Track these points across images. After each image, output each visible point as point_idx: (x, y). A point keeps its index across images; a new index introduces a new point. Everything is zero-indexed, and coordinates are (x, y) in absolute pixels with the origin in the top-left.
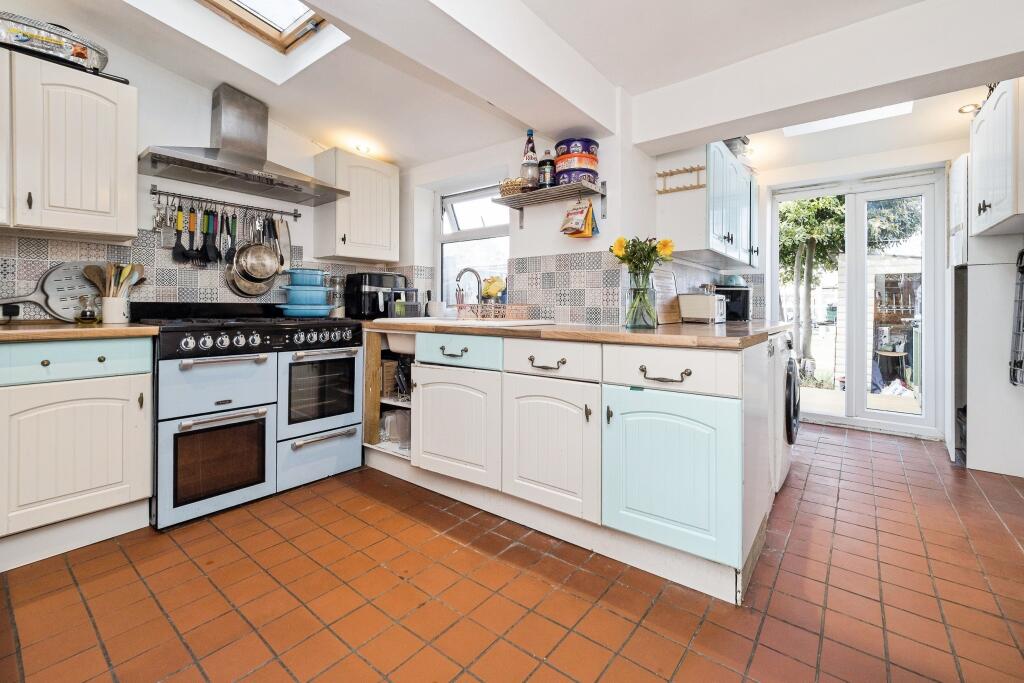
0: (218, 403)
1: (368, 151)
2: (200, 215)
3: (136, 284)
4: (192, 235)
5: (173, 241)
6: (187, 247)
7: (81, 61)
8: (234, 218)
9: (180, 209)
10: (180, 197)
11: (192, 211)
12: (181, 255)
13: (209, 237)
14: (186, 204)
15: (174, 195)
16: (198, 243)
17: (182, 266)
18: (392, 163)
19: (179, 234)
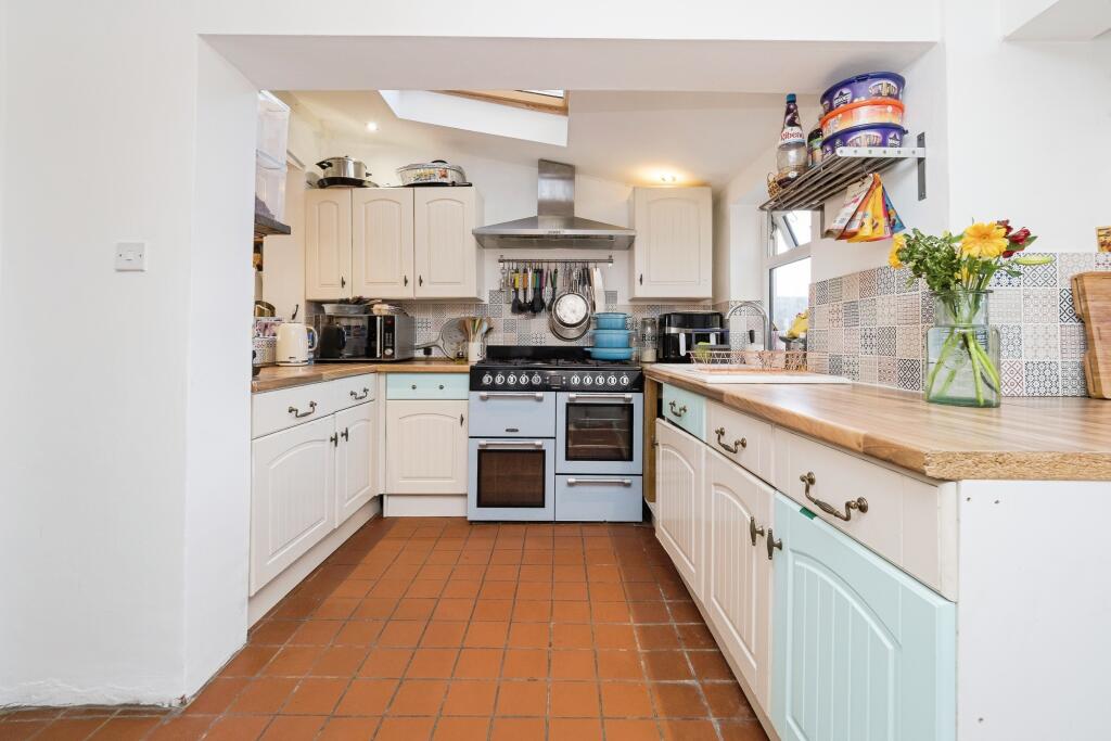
0: (507, 430)
1: (674, 179)
2: (530, 274)
3: (487, 333)
4: (525, 290)
5: (512, 297)
6: (522, 301)
7: (445, 180)
8: (556, 272)
9: (517, 271)
10: (517, 261)
11: (525, 271)
12: (519, 308)
13: (538, 290)
14: (522, 266)
15: (513, 261)
16: (530, 297)
17: (520, 316)
18: (704, 185)
19: (517, 291)
